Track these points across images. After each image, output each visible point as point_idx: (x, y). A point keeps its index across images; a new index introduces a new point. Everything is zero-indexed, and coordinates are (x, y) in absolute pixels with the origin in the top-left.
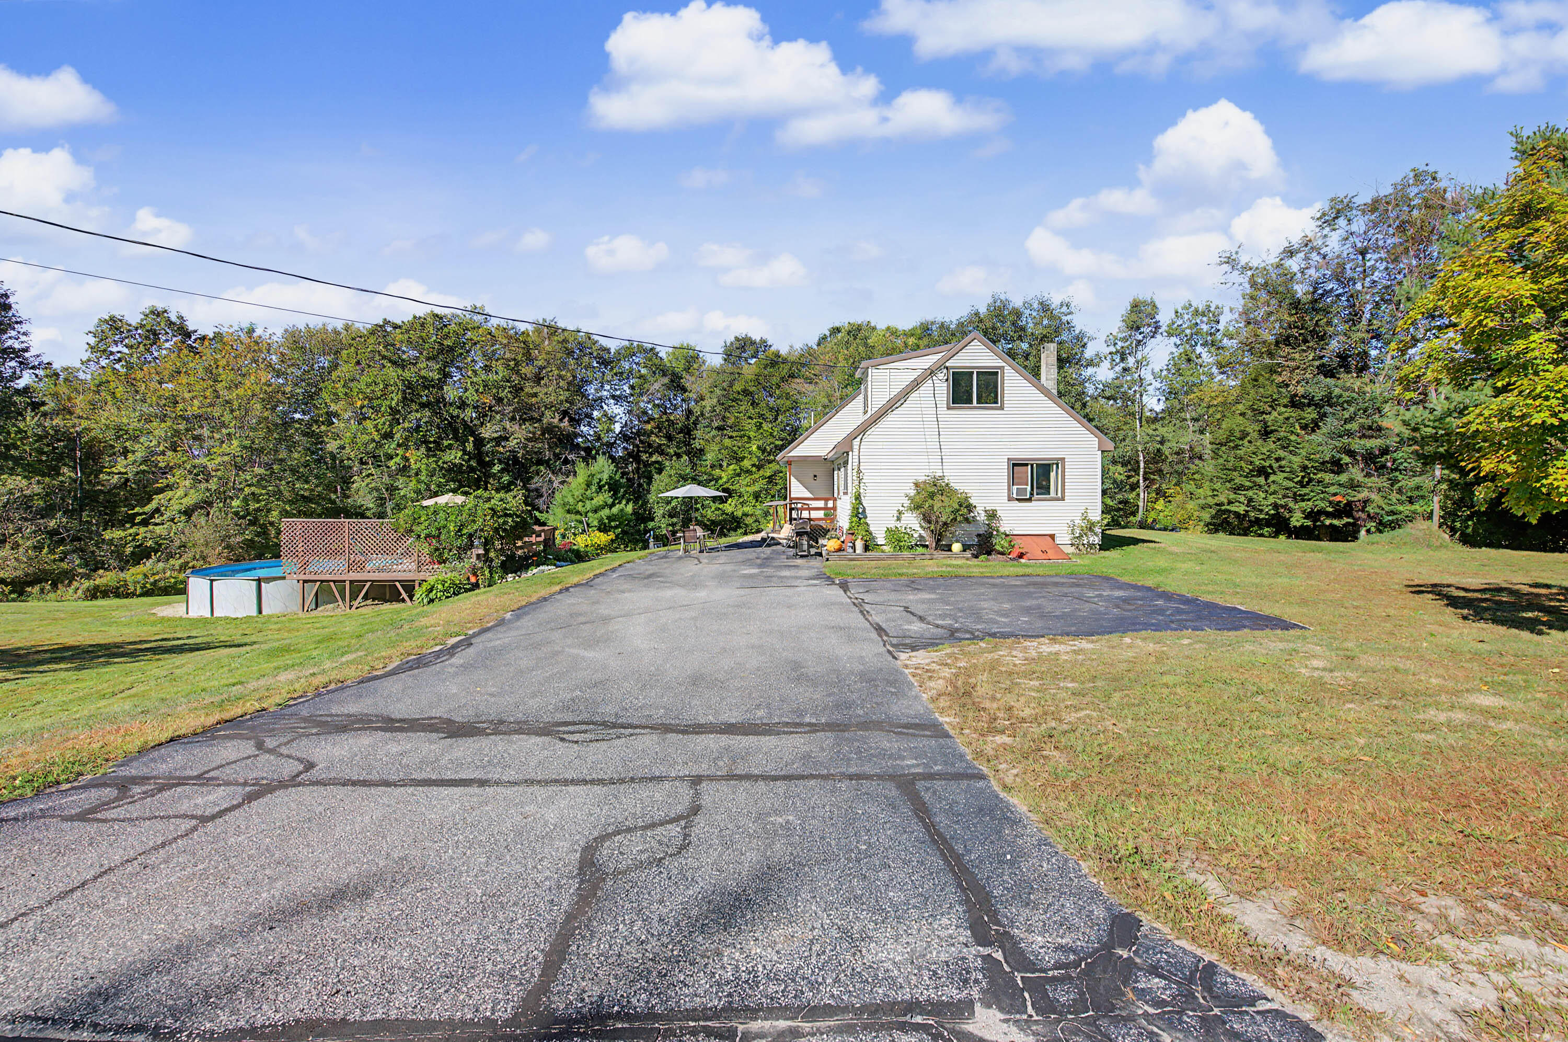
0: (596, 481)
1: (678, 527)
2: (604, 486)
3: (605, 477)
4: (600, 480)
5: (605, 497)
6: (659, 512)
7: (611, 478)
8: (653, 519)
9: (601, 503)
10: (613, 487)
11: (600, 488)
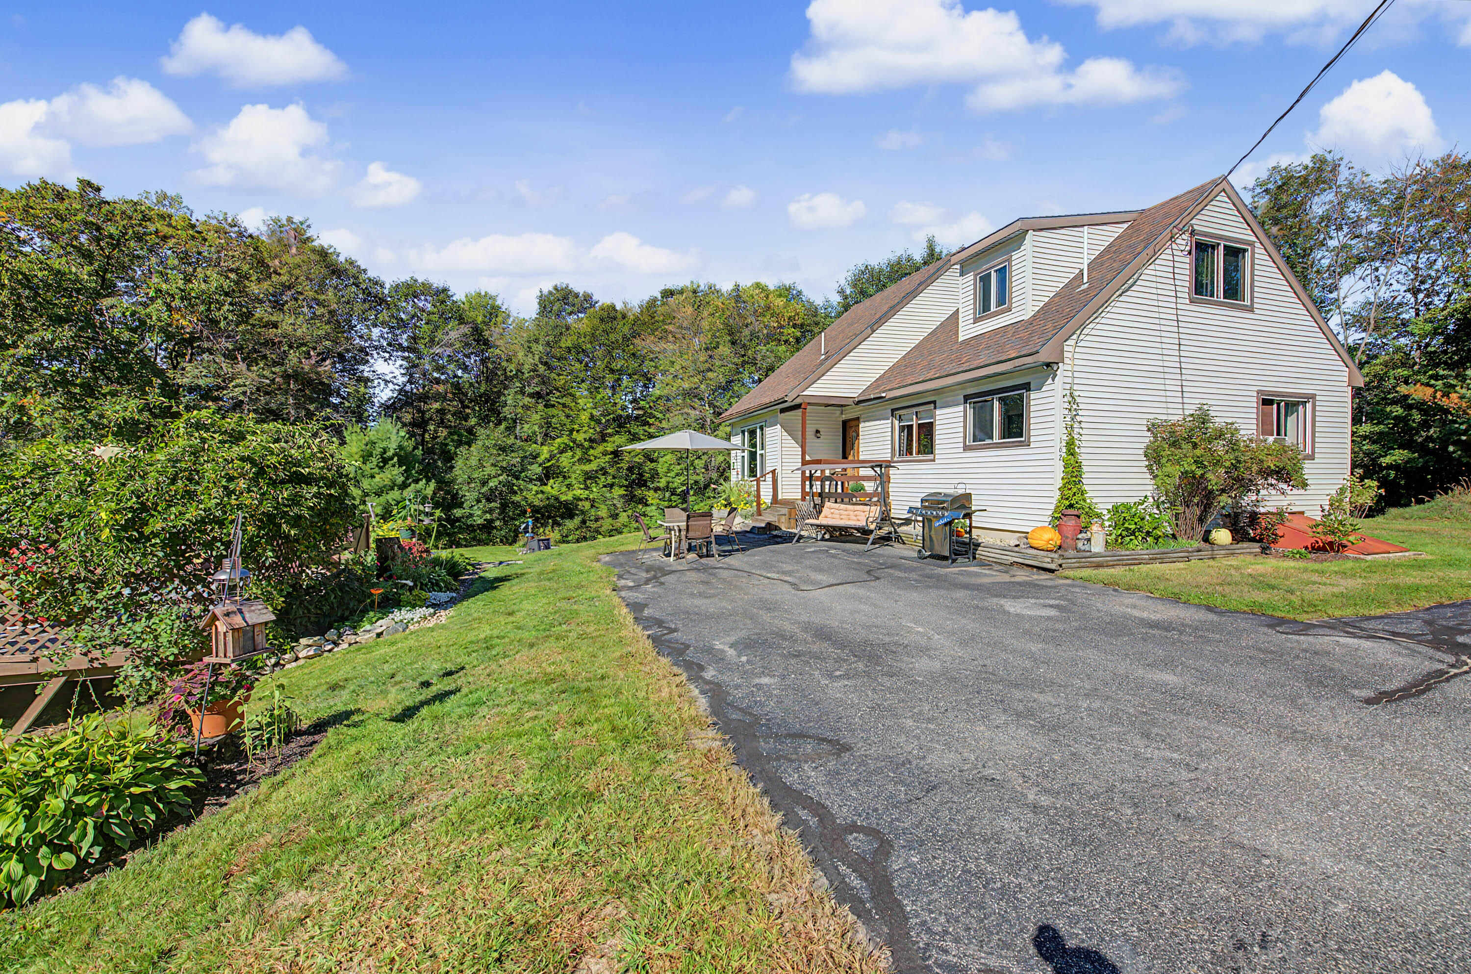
0: (378, 451)
1: (495, 515)
2: (392, 459)
3: (393, 446)
4: (385, 451)
5: (394, 473)
6: (469, 495)
7: (400, 447)
8: (460, 505)
9: (387, 482)
10: (404, 459)
11: (385, 461)
